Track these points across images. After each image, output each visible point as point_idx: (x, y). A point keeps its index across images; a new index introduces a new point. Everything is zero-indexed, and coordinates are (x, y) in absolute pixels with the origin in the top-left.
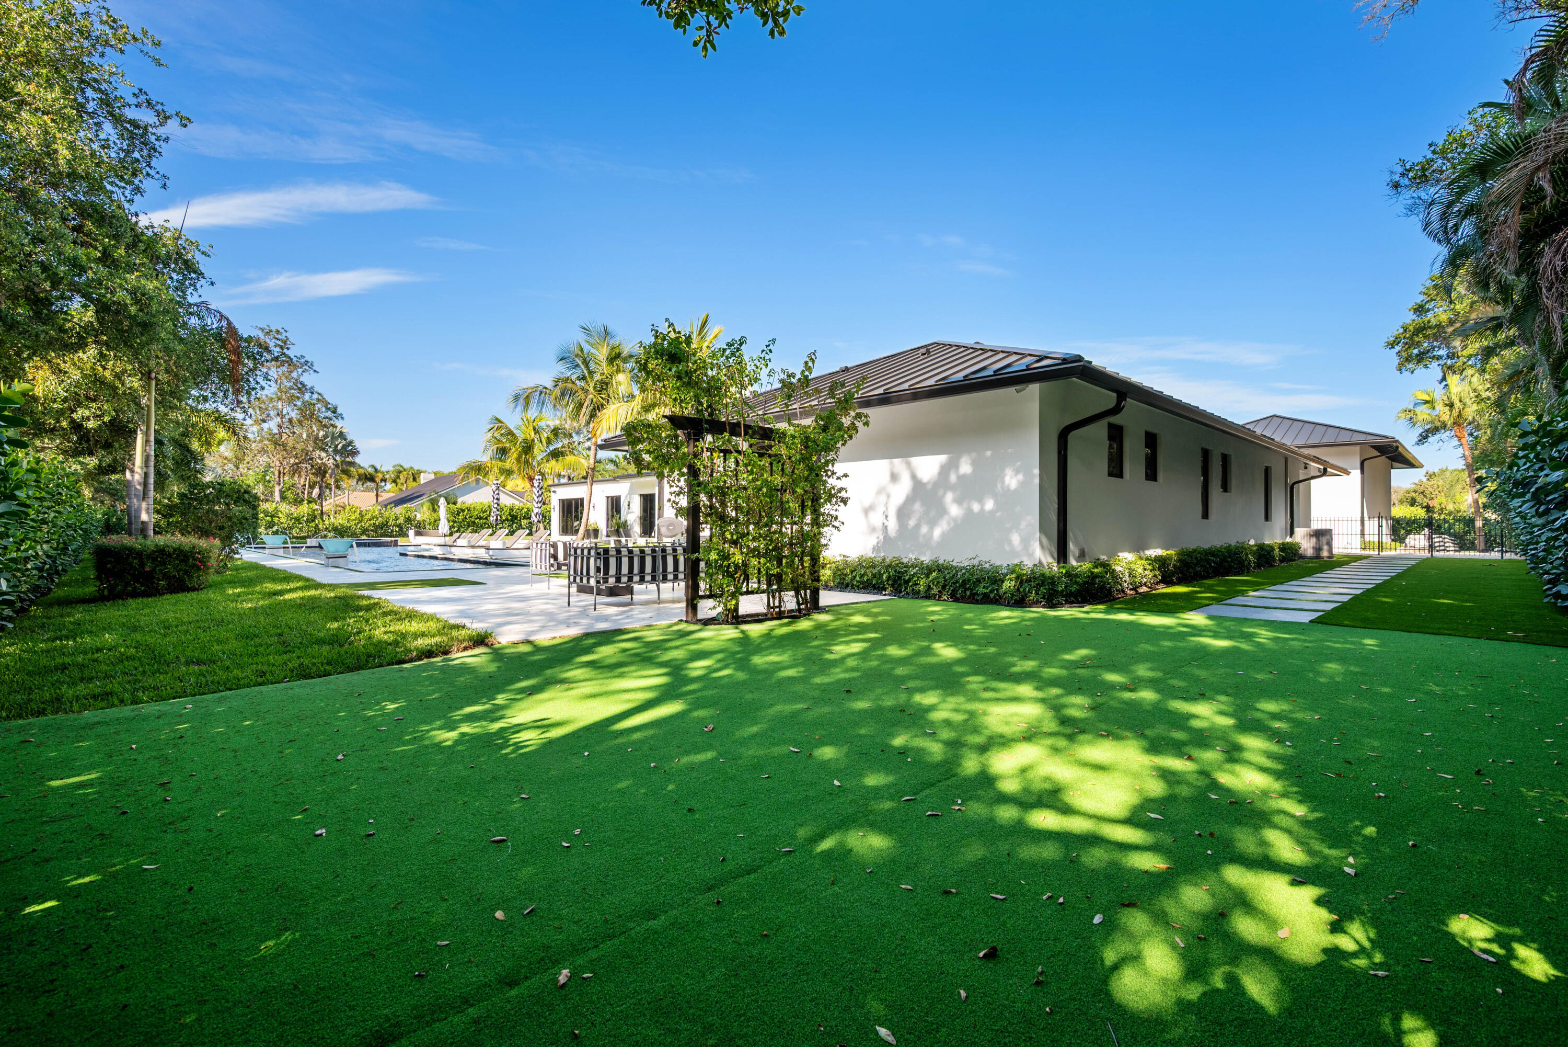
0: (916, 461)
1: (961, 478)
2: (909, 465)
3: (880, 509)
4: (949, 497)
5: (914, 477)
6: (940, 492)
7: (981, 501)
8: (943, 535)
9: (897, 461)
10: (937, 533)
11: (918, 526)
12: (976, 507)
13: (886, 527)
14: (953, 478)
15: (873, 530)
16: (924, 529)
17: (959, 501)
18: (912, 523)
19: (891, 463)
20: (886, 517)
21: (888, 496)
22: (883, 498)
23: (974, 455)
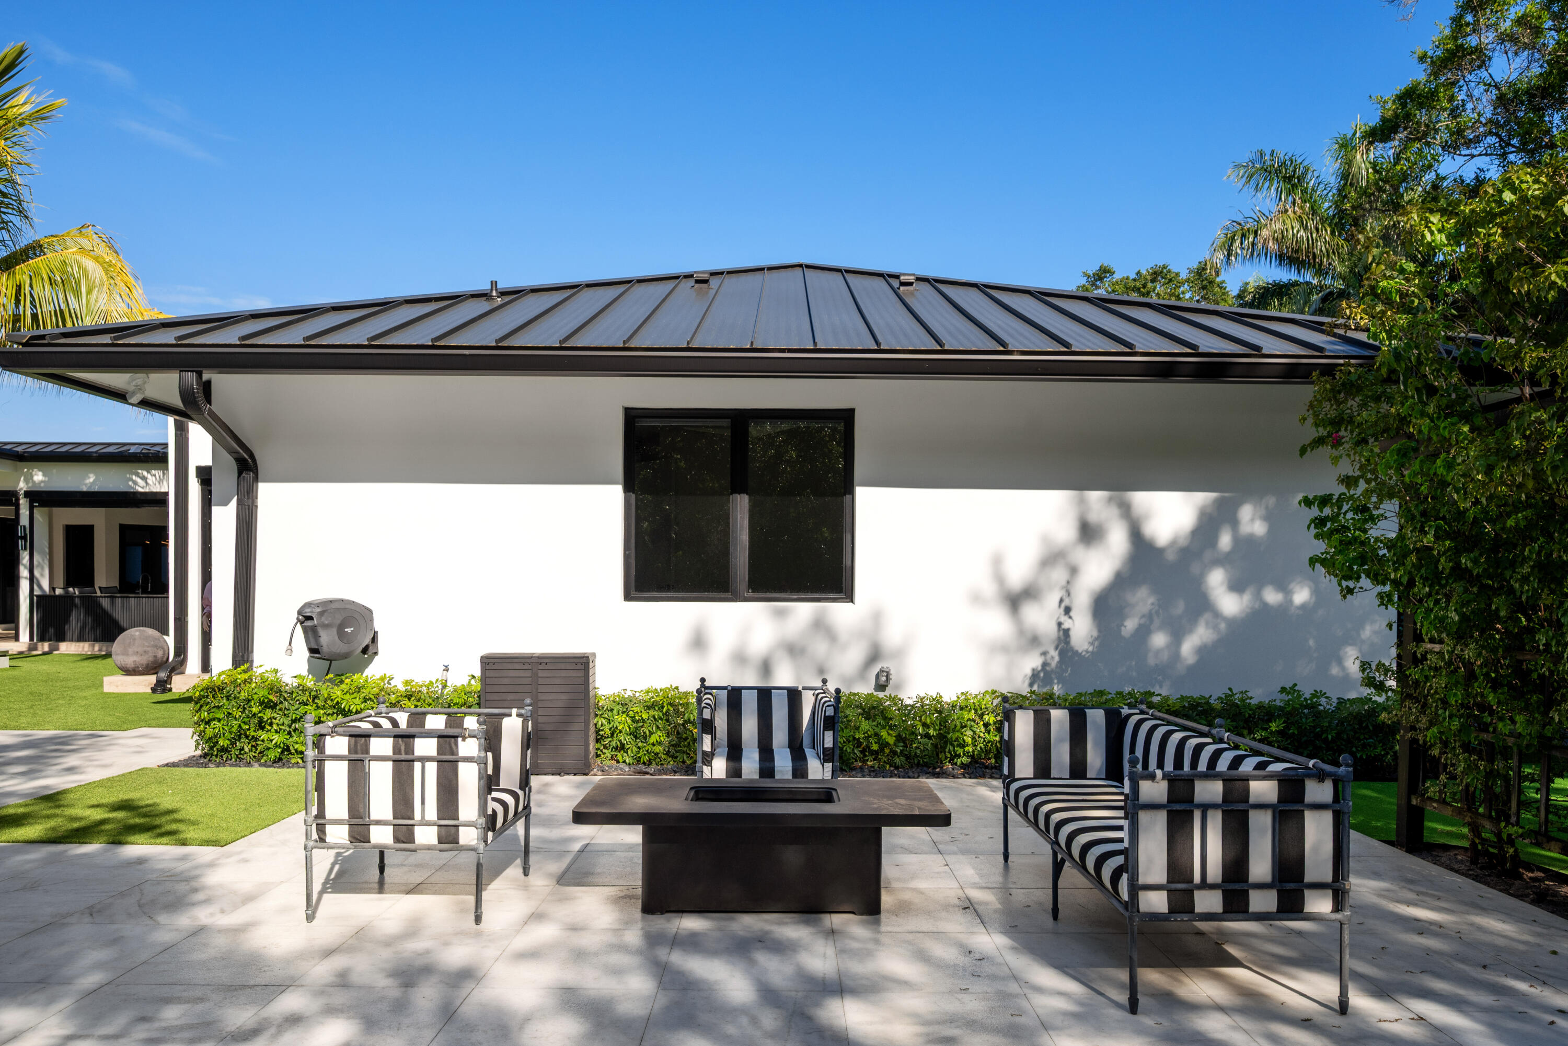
0: (1143, 499)
1: (1244, 544)
2: (1126, 510)
3: (1052, 600)
4: (1216, 579)
5: (1137, 537)
6: (1195, 568)
7: (1283, 586)
8: (1202, 651)
9: (1095, 496)
10: (1188, 648)
11: (1144, 632)
12: (1272, 597)
13: (1067, 632)
14: (1225, 541)
15: (1034, 641)
16: (1159, 640)
17: (1236, 587)
18: (1130, 625)
19: (1082, 502)
20: (1068, 610)
21: (1074, 571)
22: (1059, 575)
23: (1271, 501)
